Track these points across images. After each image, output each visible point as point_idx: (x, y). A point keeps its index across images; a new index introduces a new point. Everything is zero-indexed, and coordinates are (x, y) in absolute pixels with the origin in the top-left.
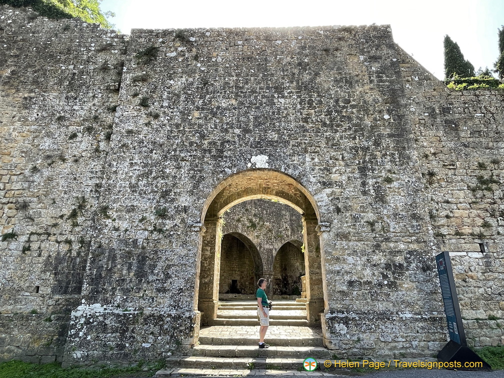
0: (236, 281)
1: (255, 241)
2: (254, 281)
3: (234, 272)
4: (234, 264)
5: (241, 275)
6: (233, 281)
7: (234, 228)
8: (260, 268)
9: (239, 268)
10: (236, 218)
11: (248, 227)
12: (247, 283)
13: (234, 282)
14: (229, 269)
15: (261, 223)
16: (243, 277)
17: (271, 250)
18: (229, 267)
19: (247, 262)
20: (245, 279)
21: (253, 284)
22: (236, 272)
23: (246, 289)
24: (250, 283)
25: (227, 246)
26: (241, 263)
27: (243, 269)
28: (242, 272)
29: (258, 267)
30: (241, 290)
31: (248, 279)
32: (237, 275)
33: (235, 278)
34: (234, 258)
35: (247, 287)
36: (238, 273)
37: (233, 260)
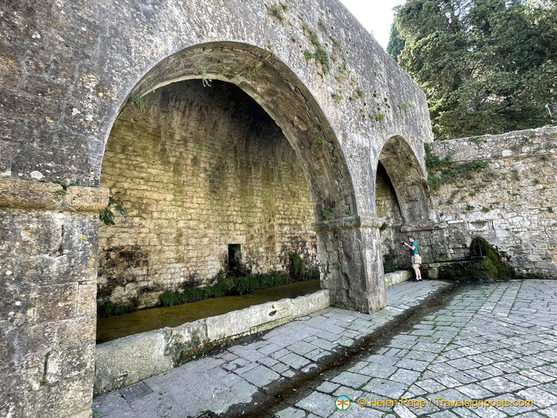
0: (238, 246)
2: (274, 244)
3: (231, 226)
4: (231, 208)
5: (249, 232)
6: (230, 246)
9: (242, 217)
11: (307, 55)
12: (261, 250)
13: (233, 248)
14: (220, 219)
16: (252, 237)
18: (219, 214)
19: (259, 204)
20: (257, 240)
22: (237, 226)
23: (259, 263)
24: (267, 249)
25: (210, 164)
26: (247, 205)
27: (251, 220)
28: (250, 226)
31: (264, 240)
32: (238, 232)
33: (234, 239)
34: (229, 194)
35: (263, 257)
36: (242, 229)
37: (229, 199)
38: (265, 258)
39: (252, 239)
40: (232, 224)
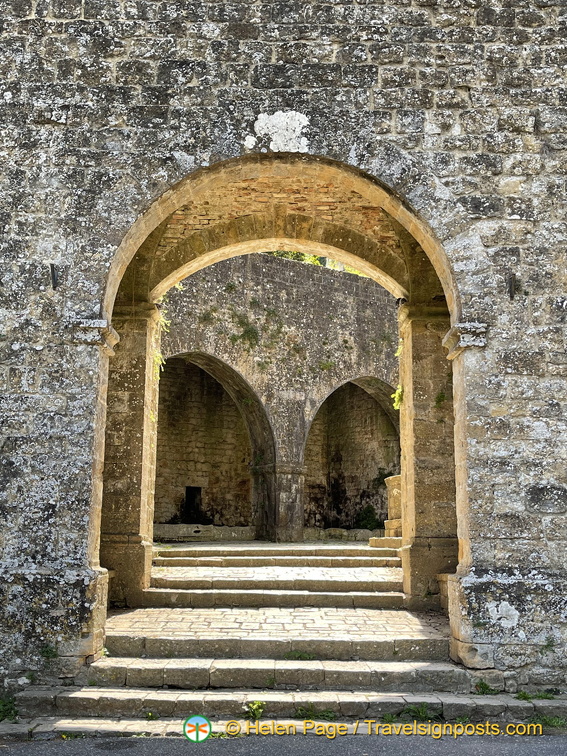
0: (198, 490)
1: (254, 379)
2: (248, 491)
3: (191, 465)
4: (193, 444)
5: (213, 474)
6: (189, 489)
7: (191, 340)
8: (268, 455)
9: (205, 454)
10: (199, 310)
11: (234, 339)
12: (229, 497)
13: (193, 492)
14: (177, 456)
15: (273, 327)
16: (217, 480)
17: (300, 405)
18: (177, 451)
19: (230, 439)
20: (224, 484)
21: (245, 498)
22: (199, 466)
23: (224, 512)
24: (237, 496)
25: (170, 393)
26: (213, 440)
27: (218, 459)
28: (215, 466)
29: (263, 452)
30: (213, 516)
31: (233, 484)
32: (200, 473)
33: (193, 481)
34: (191, 427)
35: (230, 505)
36: (205, 469)
37: (189, 433)
38: (233, 508)
39: (217, 482)
40: (192, 463)
